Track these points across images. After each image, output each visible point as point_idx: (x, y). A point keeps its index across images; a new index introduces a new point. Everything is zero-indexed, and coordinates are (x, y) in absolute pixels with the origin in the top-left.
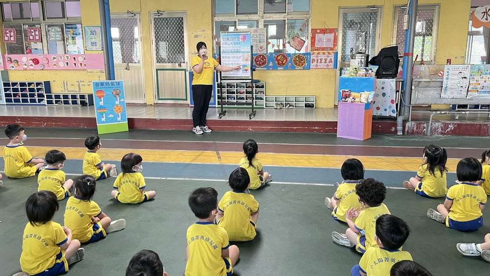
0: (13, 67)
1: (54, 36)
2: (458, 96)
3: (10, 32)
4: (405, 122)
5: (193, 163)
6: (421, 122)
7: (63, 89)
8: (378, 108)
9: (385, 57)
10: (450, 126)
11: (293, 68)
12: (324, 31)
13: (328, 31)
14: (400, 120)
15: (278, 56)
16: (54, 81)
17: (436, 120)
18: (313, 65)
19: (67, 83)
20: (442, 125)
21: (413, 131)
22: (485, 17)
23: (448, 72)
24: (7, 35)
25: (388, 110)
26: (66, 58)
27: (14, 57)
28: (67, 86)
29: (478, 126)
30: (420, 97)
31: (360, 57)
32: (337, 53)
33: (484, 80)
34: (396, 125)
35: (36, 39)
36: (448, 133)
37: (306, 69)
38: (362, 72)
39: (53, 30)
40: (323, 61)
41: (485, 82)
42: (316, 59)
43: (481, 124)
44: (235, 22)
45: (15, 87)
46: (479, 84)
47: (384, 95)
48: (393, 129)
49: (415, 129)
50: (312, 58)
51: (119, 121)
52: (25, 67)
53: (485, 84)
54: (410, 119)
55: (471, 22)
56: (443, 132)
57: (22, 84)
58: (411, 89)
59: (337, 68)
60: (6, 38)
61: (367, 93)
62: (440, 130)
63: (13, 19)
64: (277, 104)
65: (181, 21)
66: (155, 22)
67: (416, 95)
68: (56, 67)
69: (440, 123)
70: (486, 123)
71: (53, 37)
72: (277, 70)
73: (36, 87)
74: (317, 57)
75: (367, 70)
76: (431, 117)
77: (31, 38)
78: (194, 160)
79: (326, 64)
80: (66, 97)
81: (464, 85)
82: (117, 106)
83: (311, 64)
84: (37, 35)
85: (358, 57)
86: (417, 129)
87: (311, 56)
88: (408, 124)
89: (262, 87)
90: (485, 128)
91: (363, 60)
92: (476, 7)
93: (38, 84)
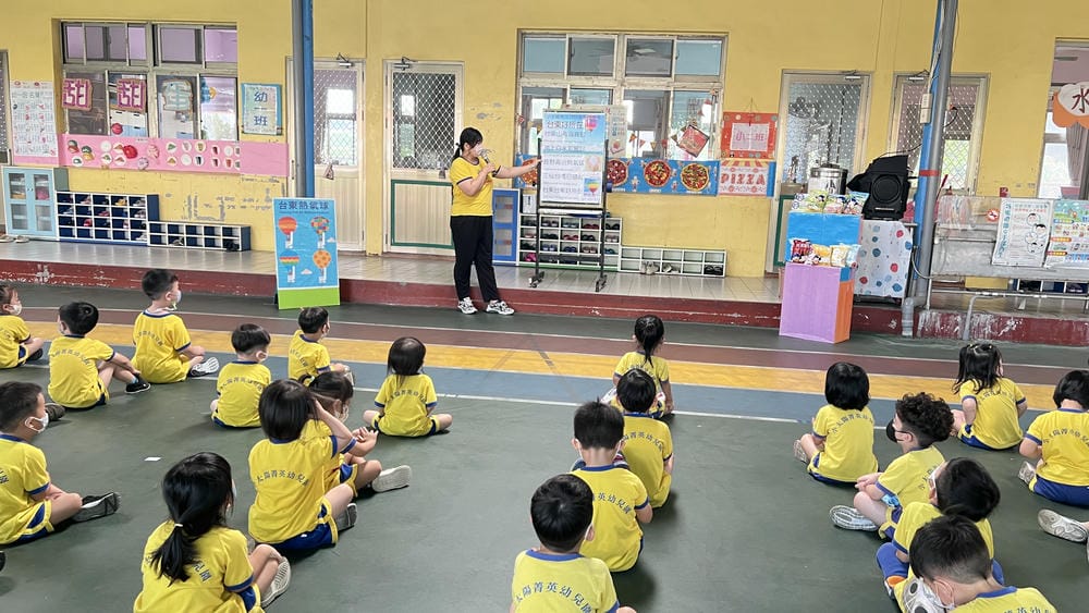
0: (80, 162)
1: (174, 100)
2: (1027, 262)
3: (79, 86)
4: (918, 309)
5: (500, 370)
6: (949, 312)
7: (187, 214)
8: (864, 280)
9: (881, 176)
10: (1008, 323)
11: (681, 191)
12: (749, 119)
13: (757, 118)
14: (908, 306)
15: (650, 165)
16: (168, 195)
17: (980, 310)
18: (723, 187)
19: (195, 202)
20: (993, 321)
21: (934, 329)
22: (1080, 105)
23: (1007, 213)
24: (72, 92)
25: (884, 284)
26: (197, 148)
27: (83, 139)
28: (196, 206)
29: (1066, 325)
30: (951, 260)
31: (830, 175)
32: (775, 163)
33: (1079, 231)
34: (899, 316)
35: (136, 103)
36: (1004, 337)
37: (710, 195)
38: (835, 204)
39: (174, 87)
40: (746, 179)
41: (1082, 235)
42: (730, 174)
43: (1070, 322)
44: (565, 90)
45: (83, 204)
46: (1070, 240)
47: (877, 253)
48: (894, 324)
49: (938, 324)
50: (722, 172)
51: (322, 285)
52: (106, 162)
53: (1082, 241)
54: (928, 304)
55: (1050, 115)
56: (995, 333)
57: (99, 199)
58: (933, 243)
59: (773, 195)
60: (69, 100)
61: (842, 246)
62: (988, 330)
63: (88, 60)
64: (645, 265)
65: (450, 83)
66: (396, 81)
67: (942, 257)
68: (173, 165)
69: (989, 317)
70: (1082, 319)
71: (173, 103)
72: (648, 193)
73: (129, 207)
74: (732, 170)
75: (845, 201)
76: (972, 302)
77: (124, 101)
78: (500, 365)
79: (750, 186)
80: (191, 229)
81: (1039, 241)
82: (320, 253)
83: (721, 184)
84: (137, 96)
85: (826, 174)
86: (942, 325)
87: (721, 167)
88: (924, 316)
89: (617, 227)
90: (1080, 329)
91: (835, 181)
92: (1062, 85)
93: (133, 200)
